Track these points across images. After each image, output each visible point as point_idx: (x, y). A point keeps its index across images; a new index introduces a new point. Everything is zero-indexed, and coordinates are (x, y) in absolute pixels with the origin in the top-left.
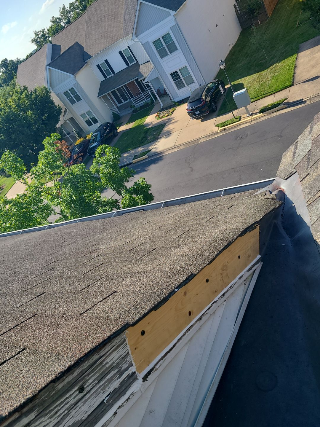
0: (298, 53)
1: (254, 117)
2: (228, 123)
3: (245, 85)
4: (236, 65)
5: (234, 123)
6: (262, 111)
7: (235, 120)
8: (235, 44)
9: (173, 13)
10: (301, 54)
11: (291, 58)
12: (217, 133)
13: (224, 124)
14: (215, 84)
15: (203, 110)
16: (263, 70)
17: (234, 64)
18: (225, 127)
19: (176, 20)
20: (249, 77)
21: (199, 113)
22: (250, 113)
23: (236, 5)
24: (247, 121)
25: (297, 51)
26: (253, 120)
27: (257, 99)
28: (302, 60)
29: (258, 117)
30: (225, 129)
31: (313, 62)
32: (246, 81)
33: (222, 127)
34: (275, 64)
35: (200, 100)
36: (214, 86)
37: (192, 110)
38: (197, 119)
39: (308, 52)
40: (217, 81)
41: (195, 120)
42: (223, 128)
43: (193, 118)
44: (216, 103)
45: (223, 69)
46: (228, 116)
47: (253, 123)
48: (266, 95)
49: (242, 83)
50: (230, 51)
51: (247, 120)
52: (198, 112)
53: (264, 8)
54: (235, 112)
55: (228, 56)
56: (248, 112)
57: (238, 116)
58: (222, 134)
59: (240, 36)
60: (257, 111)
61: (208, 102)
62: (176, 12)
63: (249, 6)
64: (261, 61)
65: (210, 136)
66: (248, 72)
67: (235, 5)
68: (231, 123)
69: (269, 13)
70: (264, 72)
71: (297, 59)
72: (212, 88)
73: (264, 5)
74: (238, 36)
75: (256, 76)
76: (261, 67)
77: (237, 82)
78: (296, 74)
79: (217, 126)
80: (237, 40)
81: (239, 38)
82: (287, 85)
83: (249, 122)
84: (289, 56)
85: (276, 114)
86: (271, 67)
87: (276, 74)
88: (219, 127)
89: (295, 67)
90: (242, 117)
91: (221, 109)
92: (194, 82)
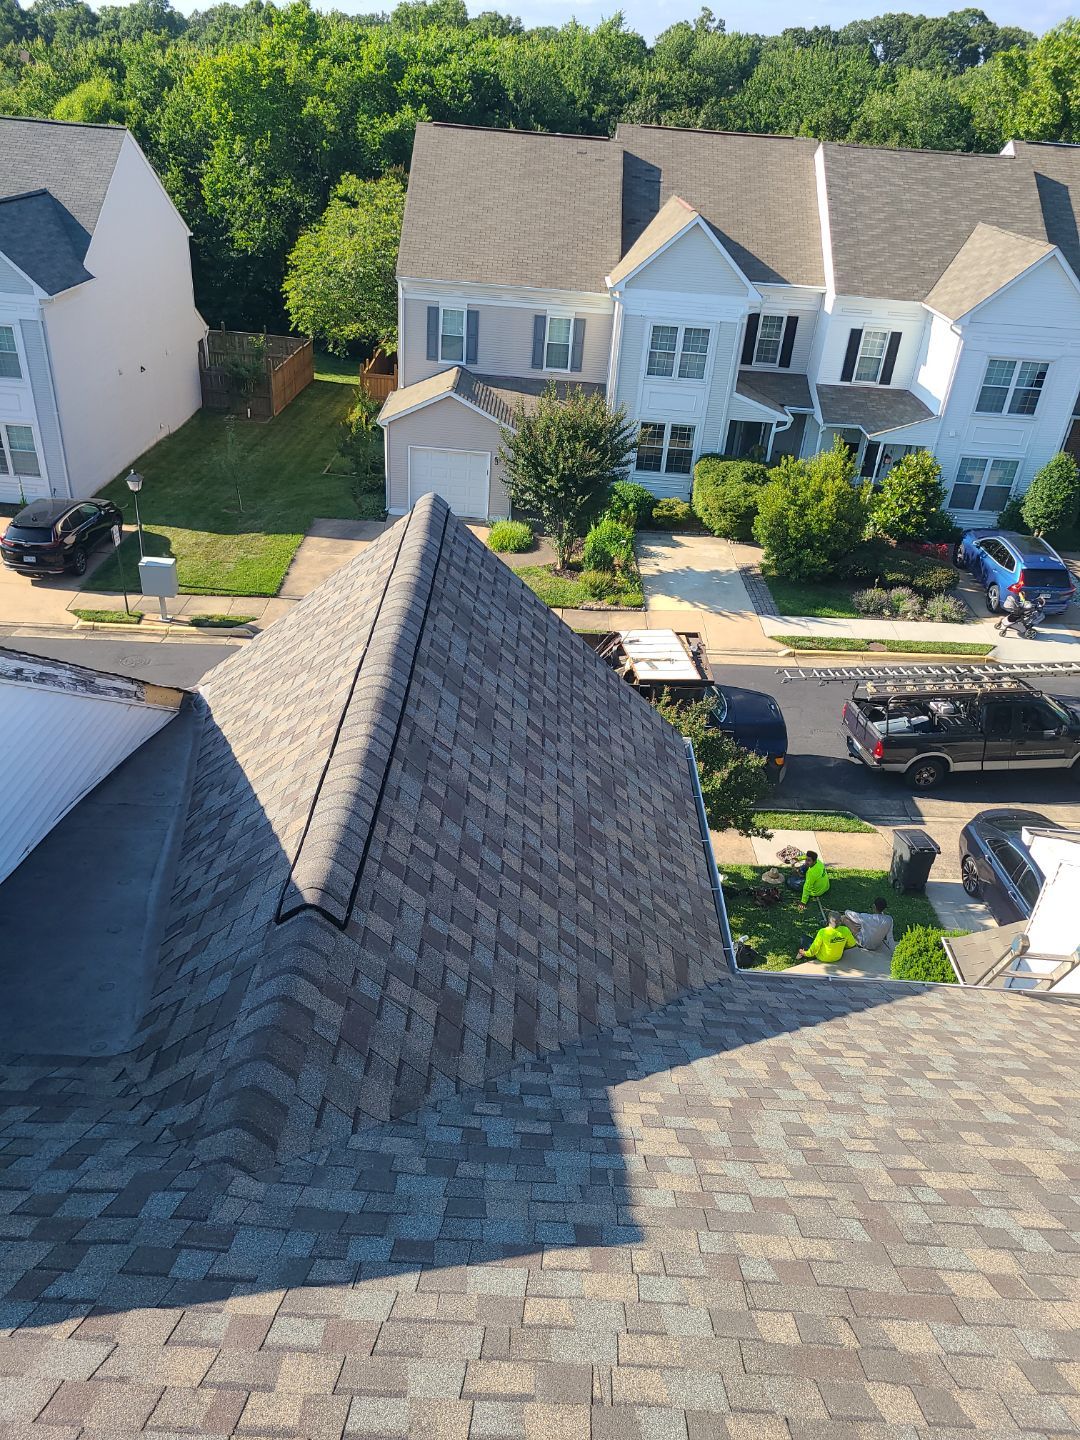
0: (306, 535)
1: (175, 628)
2: (107, 619)
3: (174, 548)
4: (165, 487)
5: (121, 622)
6: (197, 623)
7: (126, 616)
8: (174, 430)
9: (40, 293)
10: (312, 540)
11: (289, 537)
12: (69, 630)
13: (95, 616)
14: (100, 510)
15: (46, 558)
16: (226, 532)
17: (161, 482)
18: (96, 624)
19: (43, 313)
20: (187, 532)
21: (34, 561)
22: (169, 617)
23: (205, 342)
24: (154, 629)
25: (306, 530)
26: (171, 635)
27: (193, 590)
28: (309, 554)
29: (186, 631)
30: (94, 628)
31: (328, 568)
32: (180, 538)
33: (90, 620)
34: (254, 534)
35: (46, 531)
36: (95, 513)
37: (17, 546)
38: (19, 572)
39: (326, 542)
40: (106, 506)
41: (14, 574)
42: (91, 623)
43: (11, 567)
44: (87, 557)
45: (133, 491)
46: (112, 602)
47: (168, 640)
48: (213, 592)
49: (168, 539)
50: (159, 444)
51: (158, 630)
52: (32, 559)
53: (268, 390)
54: (133, 599)
55: (149, 451)
56: (164, 612)
57: (137, 611)
58: (82, 637)
59: (193, 417)
60: (186, 619)
61: (67, 545)
62: (51, 297)
63: (237, 367)
64: (226, 508)
65: (47, 629)
66: (190, 520)
67: (201, 343)
68: (114, 619)
69: (278, 406)
70: (226, 539)
71: (300, 546)
72: (88, 516)
73: (269, 383)
74: (189, 417)
75: (204, 536)
76: (223, 524)
77: (156, 530)
78: (290, 577)
79: (75, 612)
80: (184, 426)
81: (189, 421)
82: (265, 589)
83: (160, 635)
84: (286, 532)
85: (224, 641)
86: (245, 536)
87: (250, 556)
88: (79, 616)
89: (293, 560)
90: (145, 617)
91: (95, 578)
92: (39, 475)
